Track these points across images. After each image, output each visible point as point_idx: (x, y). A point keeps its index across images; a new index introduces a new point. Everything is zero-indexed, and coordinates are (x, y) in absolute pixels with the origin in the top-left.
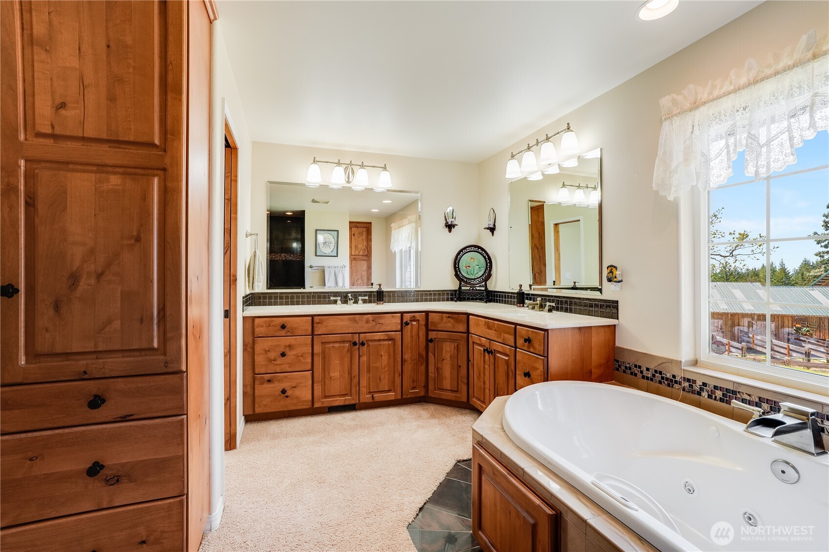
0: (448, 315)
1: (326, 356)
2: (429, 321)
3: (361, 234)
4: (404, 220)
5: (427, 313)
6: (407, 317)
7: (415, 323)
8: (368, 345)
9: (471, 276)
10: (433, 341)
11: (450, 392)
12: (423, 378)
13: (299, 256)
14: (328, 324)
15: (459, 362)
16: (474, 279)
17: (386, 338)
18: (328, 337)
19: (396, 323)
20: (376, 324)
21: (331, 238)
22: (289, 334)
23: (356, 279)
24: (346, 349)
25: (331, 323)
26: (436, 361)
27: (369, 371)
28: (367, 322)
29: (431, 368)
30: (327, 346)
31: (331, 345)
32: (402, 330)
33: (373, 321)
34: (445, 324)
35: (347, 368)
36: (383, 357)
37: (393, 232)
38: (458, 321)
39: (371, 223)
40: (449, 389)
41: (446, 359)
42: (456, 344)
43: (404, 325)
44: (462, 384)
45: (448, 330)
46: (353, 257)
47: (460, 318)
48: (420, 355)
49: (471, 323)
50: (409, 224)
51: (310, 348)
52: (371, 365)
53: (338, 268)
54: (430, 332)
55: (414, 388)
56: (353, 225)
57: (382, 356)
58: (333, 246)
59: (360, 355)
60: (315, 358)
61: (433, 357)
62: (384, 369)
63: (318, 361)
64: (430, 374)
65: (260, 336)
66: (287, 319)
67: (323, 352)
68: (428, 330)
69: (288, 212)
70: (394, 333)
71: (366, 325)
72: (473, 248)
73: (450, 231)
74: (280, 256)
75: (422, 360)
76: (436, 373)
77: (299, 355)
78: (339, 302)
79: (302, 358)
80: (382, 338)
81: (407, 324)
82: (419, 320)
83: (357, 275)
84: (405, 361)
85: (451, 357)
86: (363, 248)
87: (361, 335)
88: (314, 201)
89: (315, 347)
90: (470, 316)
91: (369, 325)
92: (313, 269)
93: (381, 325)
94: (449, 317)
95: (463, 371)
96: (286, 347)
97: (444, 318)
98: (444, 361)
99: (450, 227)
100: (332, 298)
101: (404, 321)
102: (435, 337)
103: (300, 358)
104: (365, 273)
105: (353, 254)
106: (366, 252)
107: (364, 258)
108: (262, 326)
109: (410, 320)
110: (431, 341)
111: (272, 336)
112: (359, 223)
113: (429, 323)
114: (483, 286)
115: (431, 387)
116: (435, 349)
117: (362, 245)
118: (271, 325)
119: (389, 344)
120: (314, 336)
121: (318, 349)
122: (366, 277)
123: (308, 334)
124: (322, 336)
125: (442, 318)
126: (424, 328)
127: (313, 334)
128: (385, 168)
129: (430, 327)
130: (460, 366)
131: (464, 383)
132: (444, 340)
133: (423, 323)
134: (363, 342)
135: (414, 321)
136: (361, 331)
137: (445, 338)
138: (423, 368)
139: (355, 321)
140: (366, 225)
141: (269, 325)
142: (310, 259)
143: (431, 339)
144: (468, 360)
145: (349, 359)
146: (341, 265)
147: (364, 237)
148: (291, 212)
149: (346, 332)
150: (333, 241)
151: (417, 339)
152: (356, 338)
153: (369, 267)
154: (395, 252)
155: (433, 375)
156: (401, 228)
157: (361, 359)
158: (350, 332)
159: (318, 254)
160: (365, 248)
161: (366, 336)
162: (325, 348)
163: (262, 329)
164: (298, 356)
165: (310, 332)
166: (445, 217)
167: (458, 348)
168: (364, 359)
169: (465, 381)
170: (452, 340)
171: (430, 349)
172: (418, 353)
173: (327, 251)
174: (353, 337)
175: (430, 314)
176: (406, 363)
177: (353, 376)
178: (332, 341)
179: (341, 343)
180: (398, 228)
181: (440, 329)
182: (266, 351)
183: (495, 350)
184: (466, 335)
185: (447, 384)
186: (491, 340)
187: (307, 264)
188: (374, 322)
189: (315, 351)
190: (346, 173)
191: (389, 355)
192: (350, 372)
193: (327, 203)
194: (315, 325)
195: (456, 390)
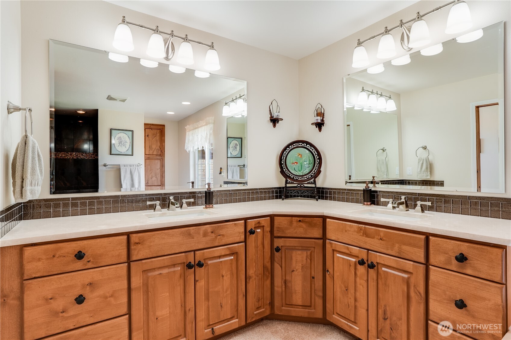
0: (298, 219)
1: (150, 289)
2: (275, 226)
3: (154, 135)
4: (200, 121)
5: (272, 217)
6: (251, 224)
7: (259, 230)
8: (207, 265)
9: (299, 172)
10: (280, 249)
11: (301, 307)
12: (268, 294)
13: (92, 155)
14: (152, 244)
15: (313, 273)
16: (302, 176)
17: (228, 253)
18: (152, 261)
19: (240, 233)
20: (216, 237)
21: (125, 137)
22: (90, 265)
23: (150, 176)
24: (178, 275)
25: (157, 240)
26: (284, 273)
27: (207, 299)
28: (205, 235)
29: (278, 281)
30: (150, 274)
31: (157, 273)
32: (245, 241)
33: (212, 232)
34: (295, 229)
35: (179, 301)
36: (225, 278)
37: (187, 133)
38: (311, 225)
39: (164, 126)
40: (300, 304)
41: (297, 270)
42: (309, 253)
43: (248, 234)
44: (316, 298)
45: (299, 236)
46: (147, 156)
47: (315, 222)
48: (264, 267)
49: (328, 227)
50: (206, 125)
51: (125, 282)
52: (210, 290)
53: (133, 166)
54: (275, 240)
55: (258, 308)
56: (148, 127)
57: (223, 276)
58: (128, 145)
59: (197, 279)
60: (134, 295)
61: (281, 269)
62: (226, 291)
63: (138, 299)
64: (276, 289)
65: (34, 276)
66: (85, 242)
67: (146, 286)
68: (273, 237)
69: (79, 110)
70: (236, 245)
71: (204, 238)
72: (301, 144)
73: (274, 126)
74: (71, 154)
75: (267, 273)
76: (284, 286)
77: (108, 295)
78: (158, 207)
79: (112, 299)
80: (223, 254)
81: (252, 232)
82: (263, 226)
83: (151, 173)
84: (250, 277)
85: (302, 267)
86: (157, 148)
87: (197, 252)
88: (110, 98)
89: (133, 279)
90: (328, 220)
91: (208, 238)
92: (107, 167)
93: (221, 236)
94: (300, 221)
95: (319, 283)
96: (84, 286)
97: (294, 222)
98: (294, 272)
99: (274, 121)
100: (149, 203)
101: (249, 229)
102: (282, 244)
103: (109, 299)
104: (159, 171)
105: (147, 153)
106: (160, 152)
107: (158, 157)
108: (39, 260)
109: (255, 228)
110: (278, 250)
111: (59, 272)
112: (153, 125)
113: (275, 229)
114: (311, 183)
115: (277, 303)
116: (282, 258)
117: (156, 146)
118: (57, 256)
119: (231, 260)
120: (132, 263)
121: (136, 281)
122: (160, 175)
123: (122, 261)
124: (143, 261)
125: (291, 222)
126: (269, 235)
127: (129, 261)
128: (212, 47)
129: (276, 234)
130: (313, 278)
131: (319, 296)
132: (293, 248)
133: (268, 229)
134: (200, 261)
135: (258, 227)
136: (197, 248)
137: (296, 245)
138: (268, 282)
139: (189, 235)
140: (159, 127)
141: (54, 256)
142: (104, 157)
143: (278, 247)
144: (325, 270)
145: (182, 287)
146: (137, 163)
147: (158, 138)
148: (83, 110)
149: (177, 252)
150: (129, 141)
151: (262, 249)
152: (191, 258)
153: (163, 166)
154: (189, 151)
155: (280, 290)
156: (197, 130)
157: (198, 284)
158: (184, 250)
159: (113, 153)
160: (159, 148)
161: (204, 253)
162: (148, 278)
163: (40, 264)
164: (106, 298)
165: (124, 258)
166: (270, 110)
167: (311, 258)
168: (201, 284)
169: (321, 294)
170: (304, 248)
171: (276, 259)
172: (262, 265)
173: (123, 150)
174: (186, 257)
175: (275, 218)
176: (251, 280)
177: (187, 309)
178: (158, 266)
179: (171, 268)
180: (193, 129)
181: (289, 235)
182: (47, 300)
183: (378, 263)
184: (321, 241)
185: (298, 298)
186: (368, 250)
187: (101, 163)
188: (213, 235)
189: (133, 285)
190: (165, 45)
191: (232, 274)
192: (183, 305)
193: (124, 101)
194: (132, 247)
195: (309, 305)
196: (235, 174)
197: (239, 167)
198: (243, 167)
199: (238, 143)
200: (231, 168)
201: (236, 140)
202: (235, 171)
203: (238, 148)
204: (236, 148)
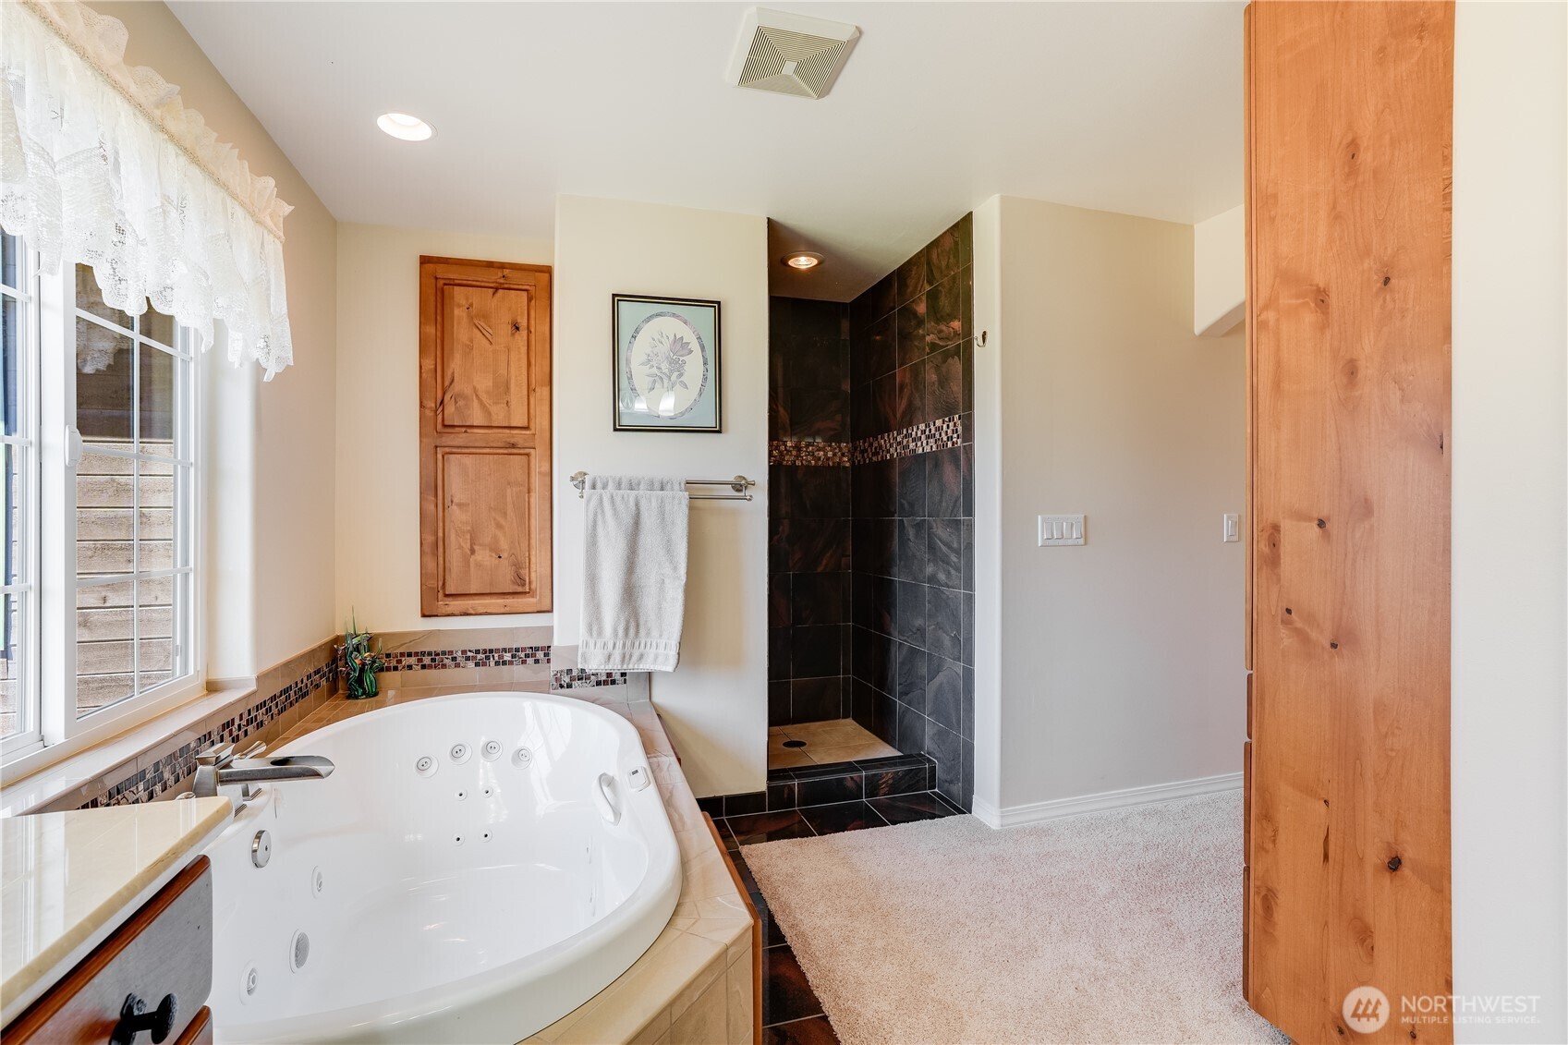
196: (650, 539)
197: (686, 494)
198: (729, 491)
199: (690, 337)
200: (618, 500)
201: (674, 315)
202: (649, 521)
203: (696, 367)
204: (677, 366)
